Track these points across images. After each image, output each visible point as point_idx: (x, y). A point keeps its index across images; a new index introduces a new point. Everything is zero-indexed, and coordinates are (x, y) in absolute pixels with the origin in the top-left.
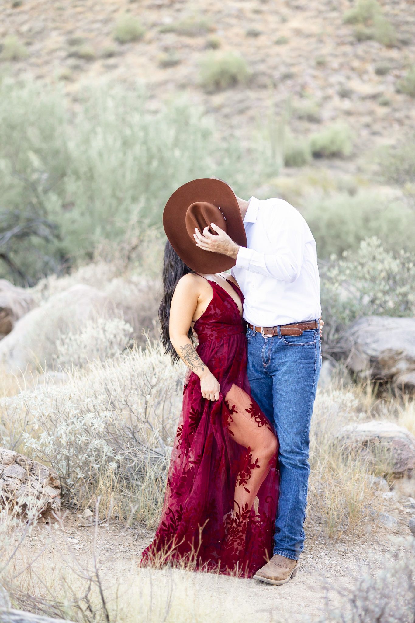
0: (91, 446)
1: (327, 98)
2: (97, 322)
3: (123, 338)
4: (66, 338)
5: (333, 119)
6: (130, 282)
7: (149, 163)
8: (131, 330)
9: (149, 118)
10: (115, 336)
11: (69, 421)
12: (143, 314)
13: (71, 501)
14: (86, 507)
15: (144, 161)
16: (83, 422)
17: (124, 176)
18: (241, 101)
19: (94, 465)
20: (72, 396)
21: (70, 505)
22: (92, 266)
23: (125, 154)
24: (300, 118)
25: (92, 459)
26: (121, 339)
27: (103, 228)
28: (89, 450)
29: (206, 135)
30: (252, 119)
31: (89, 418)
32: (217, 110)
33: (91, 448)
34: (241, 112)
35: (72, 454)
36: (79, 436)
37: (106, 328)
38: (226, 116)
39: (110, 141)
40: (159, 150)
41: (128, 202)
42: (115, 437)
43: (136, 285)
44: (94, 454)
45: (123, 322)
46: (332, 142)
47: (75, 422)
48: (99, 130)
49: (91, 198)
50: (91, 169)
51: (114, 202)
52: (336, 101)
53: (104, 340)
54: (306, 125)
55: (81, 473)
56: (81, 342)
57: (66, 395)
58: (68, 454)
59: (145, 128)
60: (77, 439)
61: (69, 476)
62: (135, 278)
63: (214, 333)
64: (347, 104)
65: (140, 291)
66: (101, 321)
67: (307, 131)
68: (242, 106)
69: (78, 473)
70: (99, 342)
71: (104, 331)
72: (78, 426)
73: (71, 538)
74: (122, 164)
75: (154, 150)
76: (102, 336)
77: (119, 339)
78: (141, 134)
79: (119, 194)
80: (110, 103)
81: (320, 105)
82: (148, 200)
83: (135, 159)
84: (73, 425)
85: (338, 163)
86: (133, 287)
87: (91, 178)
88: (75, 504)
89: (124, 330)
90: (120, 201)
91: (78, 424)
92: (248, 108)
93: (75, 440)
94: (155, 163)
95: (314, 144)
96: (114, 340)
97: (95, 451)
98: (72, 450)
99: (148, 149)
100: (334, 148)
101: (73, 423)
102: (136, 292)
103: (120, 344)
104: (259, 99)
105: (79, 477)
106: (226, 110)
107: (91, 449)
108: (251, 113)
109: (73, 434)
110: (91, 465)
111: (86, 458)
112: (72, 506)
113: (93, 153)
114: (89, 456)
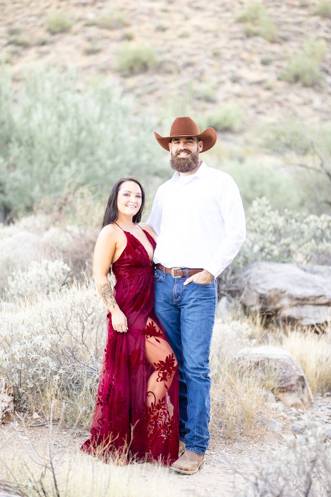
0: (39, 362)
1: (221, 83)
2: (41, 262)
3: (62, 275)
4: (16, 275)
5: (226, 100)
6: (66, 230)
7: (79, 133)
8: (69, 269)
9: (78, 97)
10: (56, 274)
11: (22, 342)
12: (76, 256)
13: (21, 406)
14: (34, 411)
15: (75, 131)
16: (33, 342)
17: (58, 144)
18: (151, 84)
19: (41, 377)
20: (25, 321)
21: (21, 409)
22: (33, 217)
23: (59, 126)
24: (199, 99)
25: (40, 372)
26: (60, 276)
27: (41, 186)
28: (37, 365)
29: (125, 112)
30: (159, 98)
31: (38, 339)
32: (130, 90)
33: (39, 363)
34: (151, 93)
35: (23, 368)
36: (30, 354)
37: (49, 267)
38: (138, 96)
39: (48, 115)
40: (87, 123)
41: (61, 164)
42: (57, 355)
43: (71, 232)
44: (42, 368)
45: (62, 263)
46: (225, 119)
47: (27, 343)
48: (39, 105)
49: (31, 162)
50: (31, 137)
51: (50, 165)
52: (229, 86)
53: (47, 277)
54: (204, 104)
55: (31, 383)
56: (28, 278)
57: (20, 320)
58: (21, 368)
59: (76, 105)
60: (28, 356)
61: (20, 386)
62: (69, 228)
63: (127, 273)
64: (237, 88)
65: (73, 237)
66: (45, 261)
67: (204, 110)
68: (151, 88)
69: (29, 384)
70: (43, 278)
71: (47, 269)
72: (29, 345)
73: (23, 436)
74: (57, 135)
75: (83, 123)
76: (44, 273)
77: (58, 276)
78: (73, 110)
79: (54, 158)
80: (48, 85)
81: (215, 88)
82: (78, 163)
83: (68, 130)
84: (25, 345)
85: (229, 136)
86: (68, 235)
87: (32, 145)
88: (25, 409)
89: (63, 269)
90: (55, 164)
91: (29, 344)
92: (156, 90)
93: (26, 357)
94: (84, 134)
95: (210, 120)
96: (54, 277)
97: (42, 366)
98: (23, 365)
99: (78, 122)
100: (226, 124)
101: (25, 343)
102: (70, 239)
103: (59, 281)
104: (166, 83)
105: (29, 386)
106: (139, 91)
107: (39, 365)
108: (159, 93)
109: (25, 352)
110: (39, 377)
111: (34, 372)
112: (22, 410)
113: (33, 124)
114: (37, 370)
